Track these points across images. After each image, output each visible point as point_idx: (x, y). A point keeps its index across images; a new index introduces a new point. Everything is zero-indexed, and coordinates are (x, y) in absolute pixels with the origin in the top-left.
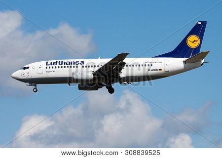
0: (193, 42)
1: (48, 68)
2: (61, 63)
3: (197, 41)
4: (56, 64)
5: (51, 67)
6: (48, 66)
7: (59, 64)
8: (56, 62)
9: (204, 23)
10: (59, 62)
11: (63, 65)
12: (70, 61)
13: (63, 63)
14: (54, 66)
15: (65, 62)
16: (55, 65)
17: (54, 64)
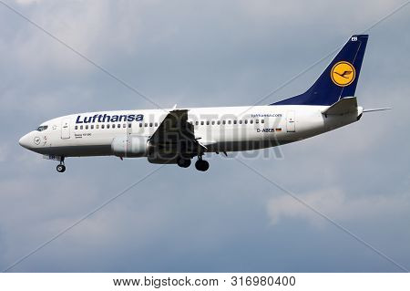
0: (342, 75)
1: (79, 128)
2: (102, 119)
3: (350, 72)
4: (94, 121)
5: (84, 127)
6: (79, 125)
7: (99, 121)
8: (95, 117)
9: (363, 39)
10: (101, 116)
11: (106, 123)
12: (119, 113)
13: (106, 119)
14: (89, 125)
15: (109, 117)
16: (91, 123)
17: (89, 121)
